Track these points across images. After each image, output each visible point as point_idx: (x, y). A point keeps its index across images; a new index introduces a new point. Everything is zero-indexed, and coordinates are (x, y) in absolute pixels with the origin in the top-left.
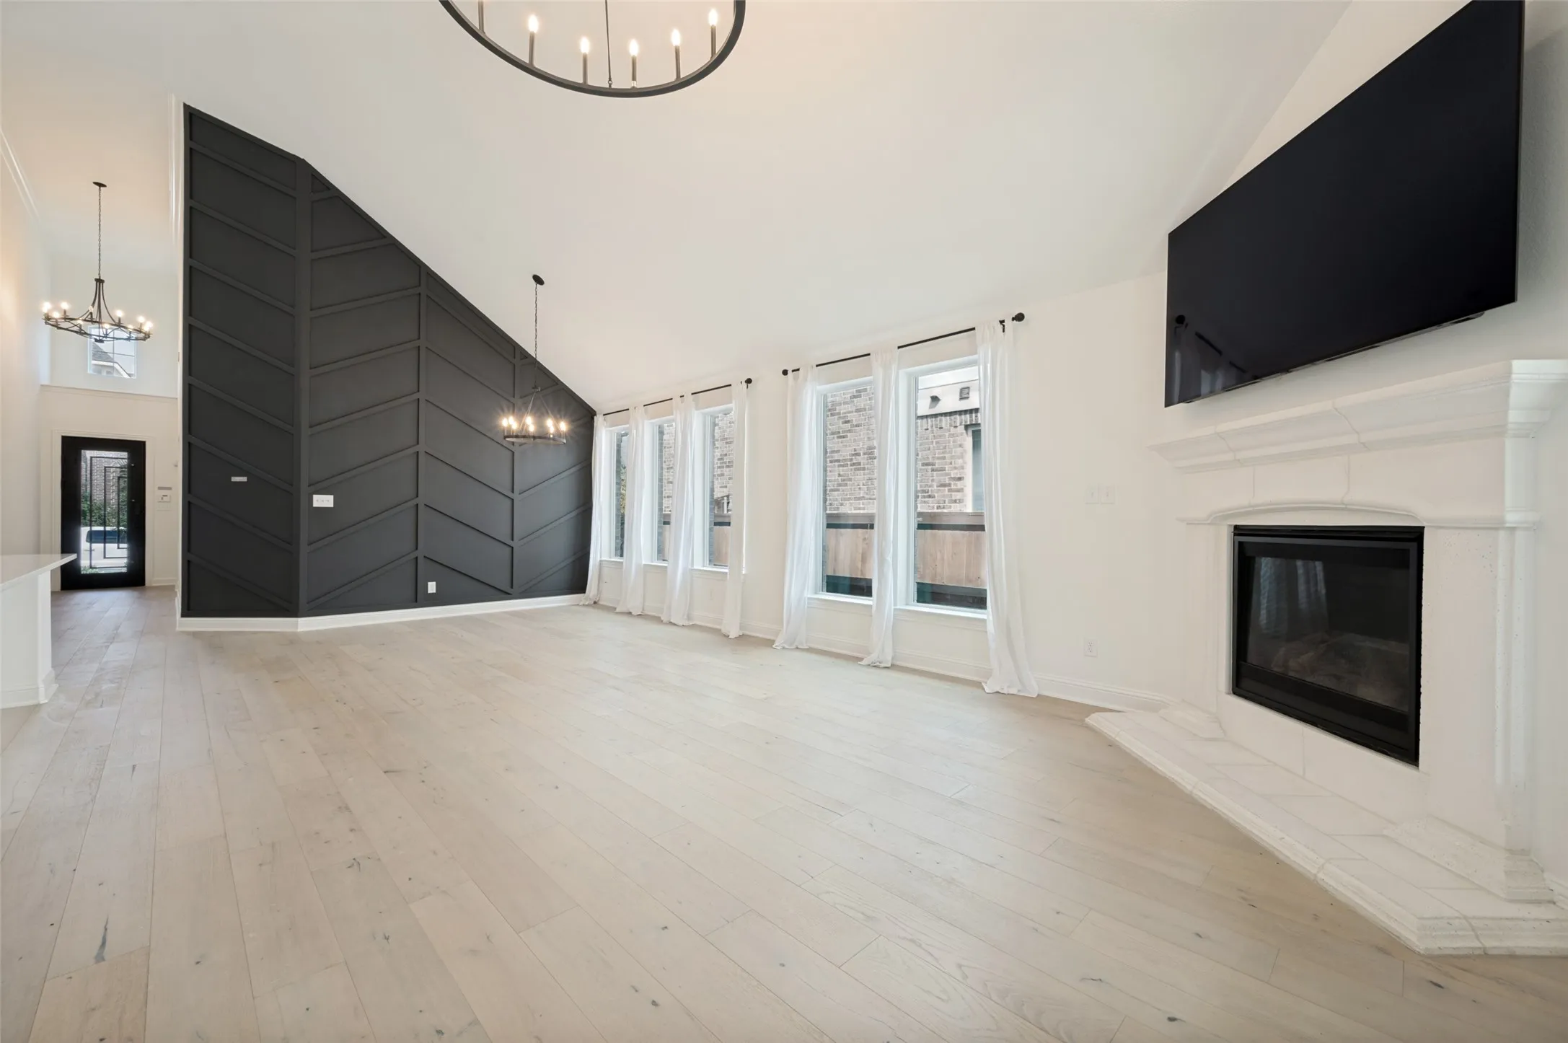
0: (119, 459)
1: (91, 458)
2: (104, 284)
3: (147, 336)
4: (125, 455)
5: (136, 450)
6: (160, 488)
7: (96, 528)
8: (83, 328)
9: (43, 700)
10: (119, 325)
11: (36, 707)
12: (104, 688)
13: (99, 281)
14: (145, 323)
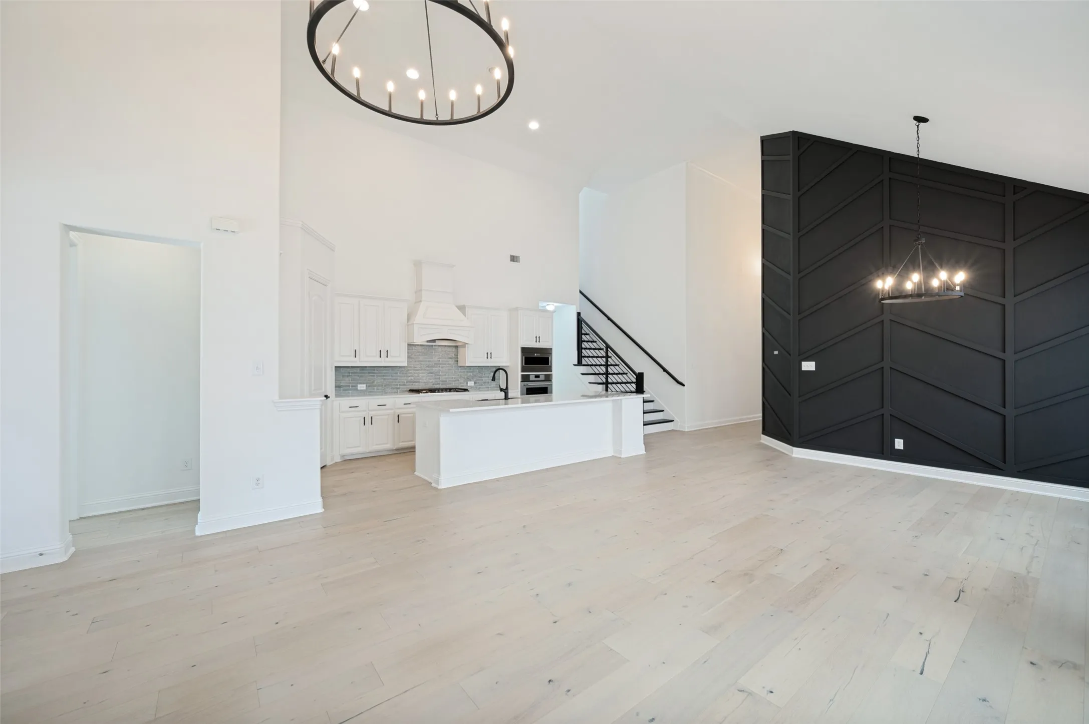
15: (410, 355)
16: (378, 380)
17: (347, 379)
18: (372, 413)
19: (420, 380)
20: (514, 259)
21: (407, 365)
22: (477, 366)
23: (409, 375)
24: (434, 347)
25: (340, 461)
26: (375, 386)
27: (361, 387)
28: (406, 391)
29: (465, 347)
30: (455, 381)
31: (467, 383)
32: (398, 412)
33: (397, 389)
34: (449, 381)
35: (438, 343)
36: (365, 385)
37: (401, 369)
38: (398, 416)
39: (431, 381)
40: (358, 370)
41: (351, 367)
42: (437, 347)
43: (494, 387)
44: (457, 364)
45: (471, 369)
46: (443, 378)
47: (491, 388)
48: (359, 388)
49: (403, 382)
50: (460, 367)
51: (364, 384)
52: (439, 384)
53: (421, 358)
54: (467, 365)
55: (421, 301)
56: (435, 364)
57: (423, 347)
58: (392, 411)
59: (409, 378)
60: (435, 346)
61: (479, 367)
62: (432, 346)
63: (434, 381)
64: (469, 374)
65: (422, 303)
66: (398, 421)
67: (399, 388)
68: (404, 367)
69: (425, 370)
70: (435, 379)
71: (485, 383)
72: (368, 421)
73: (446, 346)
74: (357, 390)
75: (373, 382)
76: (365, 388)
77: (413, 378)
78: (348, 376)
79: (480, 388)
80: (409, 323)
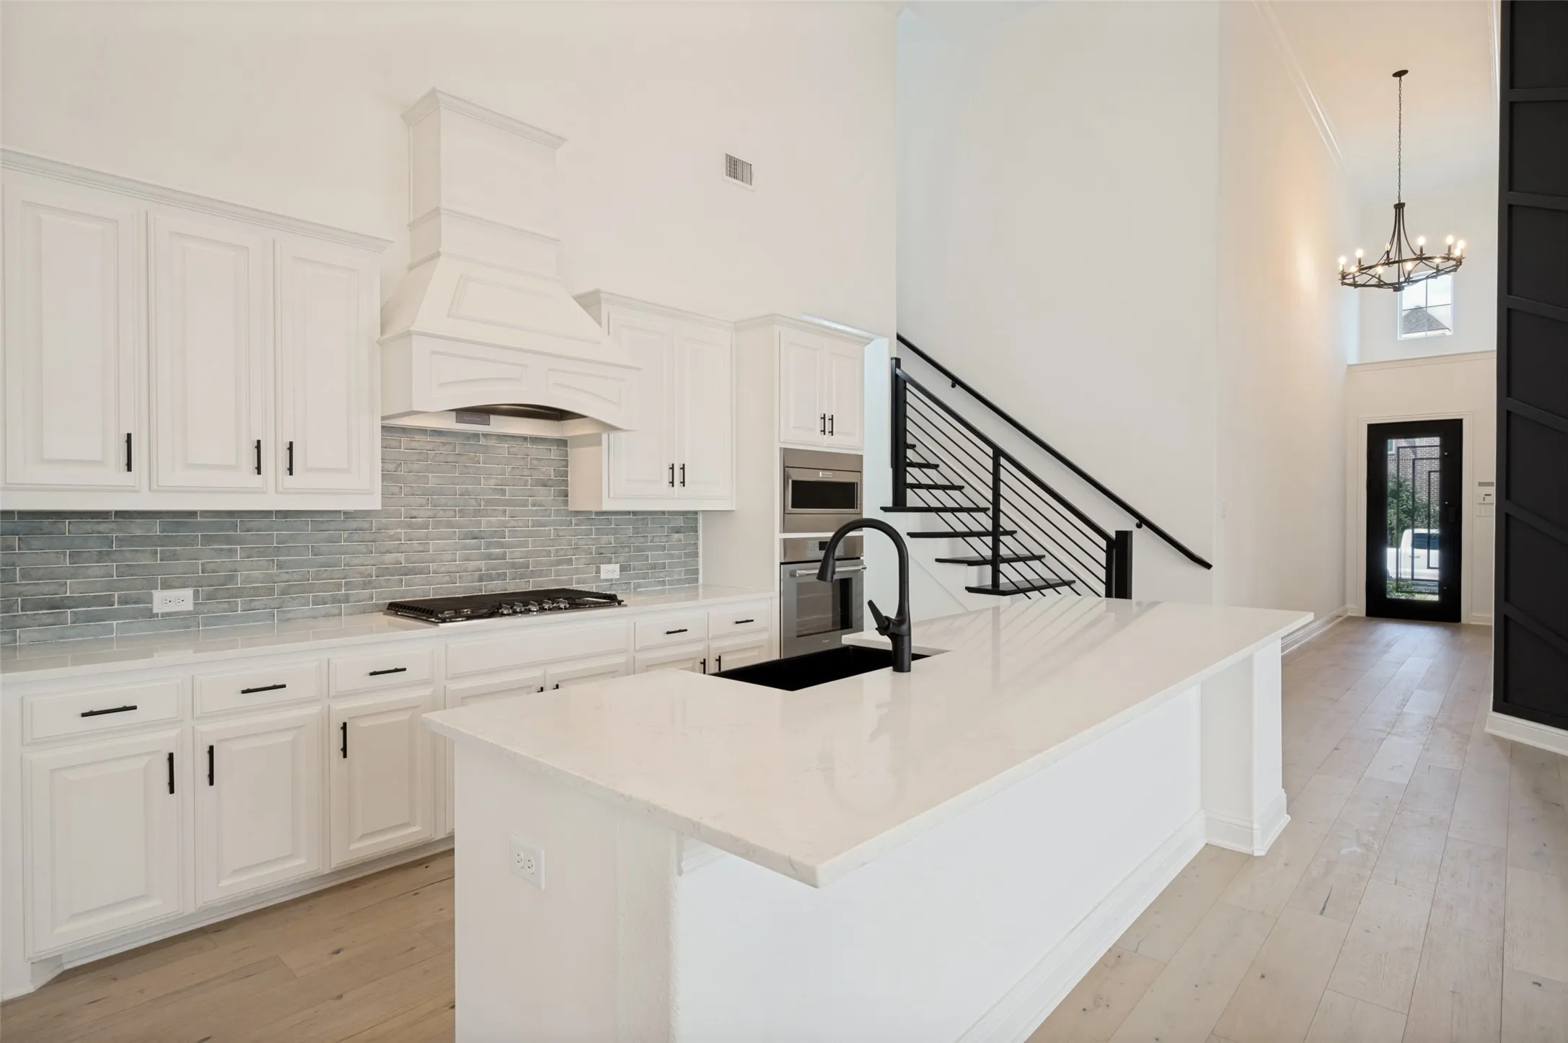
0: (1430, 446)
1: (1398, 448)
2: (1405, 208)
3: (1459, 262)
4: (1436, 441)
5: (1450, 432)
6: (1481, 484)
7: (1417, 531)
8: (1382, 279)
9: (1259, 850)
10: (1421, 258)
11: (1249, 858)
12: (1344, 851)
13: (1399, 207)
14: (1455, 242)
15: (391, 467)
16: (251, 571)
17: (95, 568)
18: (209, 732)
19: (432, 566)
20: (735, 168)
21: (379, 507)
22: (628, 513)
23: (390, 544)
24: (482, 441)
25: (29, 988)
26: (239, 593)
27: (163, 601)
28: (376, 608)
29: (600, 444)
30: (559, 563)
31: (598, 571)
32: (342, 709)
33: (335, 600)
34: (538, 564)
35: (500, 425)
36: (188, 593)
37: (353, 524)
38: (344, 727)
39: (472, 565)
40: (156, 528)
41: (119, 514)
42: (492, 442)
43: (679, 581)
44: (566, 503)
45: (609, 521)
46: (516, 555)
47: (671, 583)
48: (158, 607)
49: (361, 574)
50: (577, 513)
51: (184, 586)
52: (502, 576)
53: (433, 481)
54: (605, 508)
55: (438, 255)
56: (488, 502)
57: (443, 439)
58: (315, 709)
59: (389, 558)
60: (486, 435)
61: (635, 513)
62: (476, 436)
63: (482, 564)
64: (605, 538)
65: (441, 258)
66: (344, 750)
67: (346, 599)
68: (366, 514)
69: (450, 525)
70: (489, 557)
71: (654, 567)
72: (191, 769)
73: (525, 438)
74: (151, 615)
75: (231, 579)
76: (188, 605)
77: (401, 557)
78: (102, 556)
79: (638, 586)
80: (387, 336)
